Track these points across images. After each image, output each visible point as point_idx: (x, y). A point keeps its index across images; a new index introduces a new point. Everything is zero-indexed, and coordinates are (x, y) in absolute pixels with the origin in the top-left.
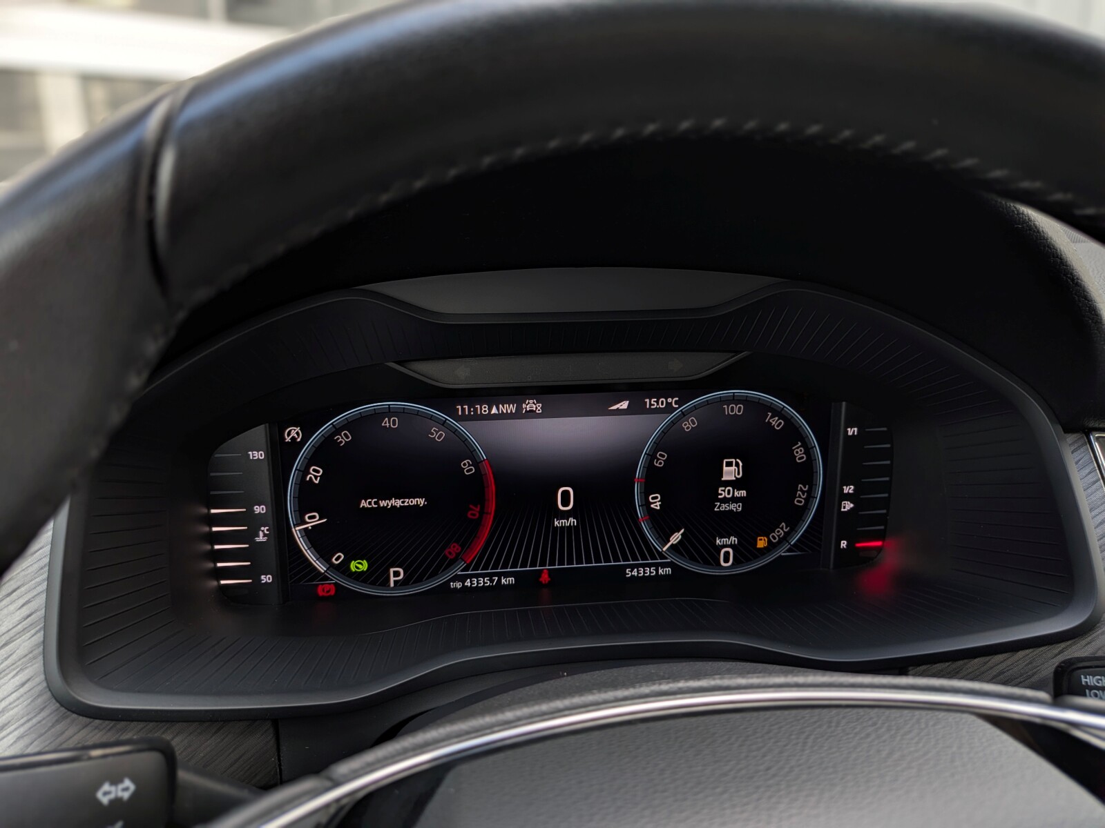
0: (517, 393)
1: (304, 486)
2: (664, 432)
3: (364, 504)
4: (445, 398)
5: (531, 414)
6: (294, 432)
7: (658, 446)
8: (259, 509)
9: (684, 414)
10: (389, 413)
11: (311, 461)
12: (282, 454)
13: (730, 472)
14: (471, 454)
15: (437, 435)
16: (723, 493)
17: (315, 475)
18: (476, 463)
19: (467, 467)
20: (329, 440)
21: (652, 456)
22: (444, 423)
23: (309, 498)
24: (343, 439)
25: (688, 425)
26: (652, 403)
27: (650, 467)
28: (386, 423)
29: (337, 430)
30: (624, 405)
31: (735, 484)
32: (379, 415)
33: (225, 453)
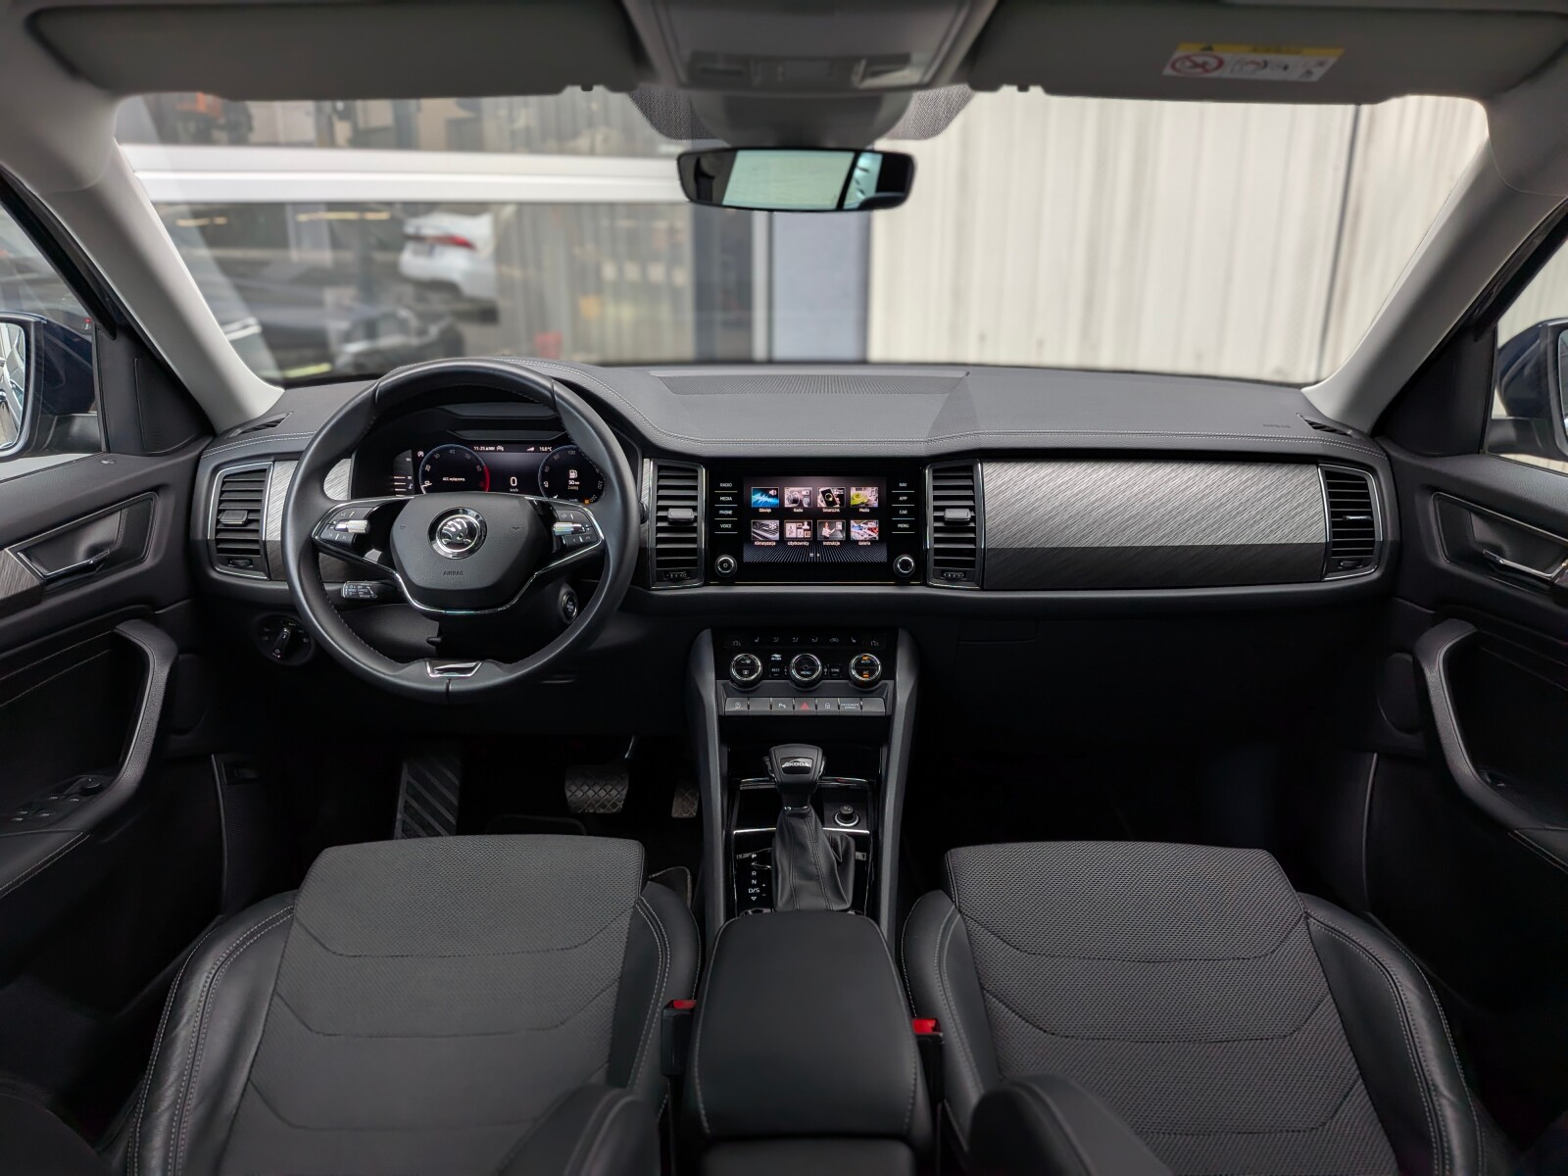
0: (494, 443)
1: (424, 471)
2: (547, 460)
3: (444, 479)
4: (471, 444)
5: (500, 451)
6: (421, 453)
7: (545, 465)
8: (410, 478)
9: (554, 454)
10: (452, 448)
11: (427, 463)
12: (416, 461)
13: (573, 474)
14: (479, 463)
15: (468, 456)
16: (571, 482)
17: (428, 468)
18: (482, 467)
19: (478, 467)
20: (432, 456)
21: (543, 468)
22: (469, 452)
23: (426, 476)
24: (437, 456)
25: (556, 457)
26: (542, 449)
27: (543, 472)
28: (451, 451)
29: (435, 453)
30: (532, 449)
31: (575, 480)
32: (449, 448)
33: (399, 458)
